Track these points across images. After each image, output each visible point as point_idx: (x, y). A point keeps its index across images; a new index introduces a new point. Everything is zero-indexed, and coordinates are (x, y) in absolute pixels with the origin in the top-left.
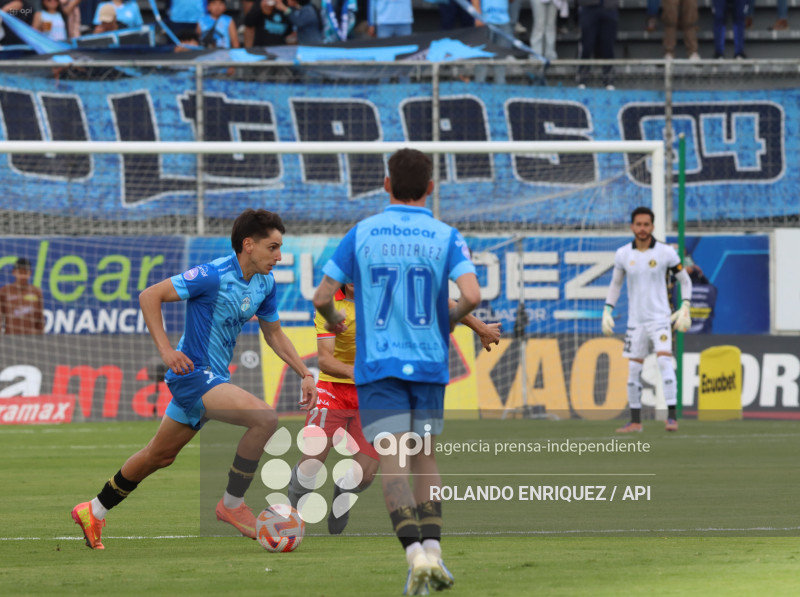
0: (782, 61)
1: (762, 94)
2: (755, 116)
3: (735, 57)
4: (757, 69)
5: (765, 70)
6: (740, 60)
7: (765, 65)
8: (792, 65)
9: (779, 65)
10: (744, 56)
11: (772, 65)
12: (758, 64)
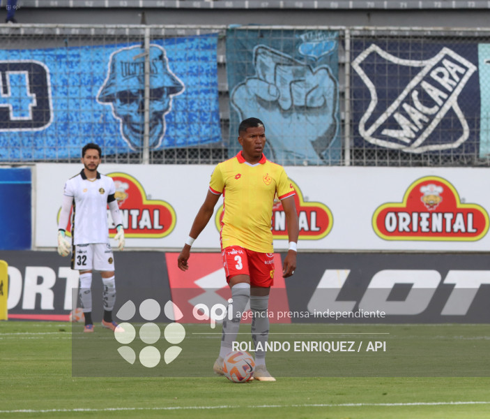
0: (42, 25)
1: (27, 53)
2: (25, 74)
3: (7, 22)
4: (22, 32)
5: (29, 32)
6: (11, 24)
7: (29, 28)
8: (51, 28)
9: (40, 28)
10: (14, 21)
11: (35, 28)
12: (24, 27)
